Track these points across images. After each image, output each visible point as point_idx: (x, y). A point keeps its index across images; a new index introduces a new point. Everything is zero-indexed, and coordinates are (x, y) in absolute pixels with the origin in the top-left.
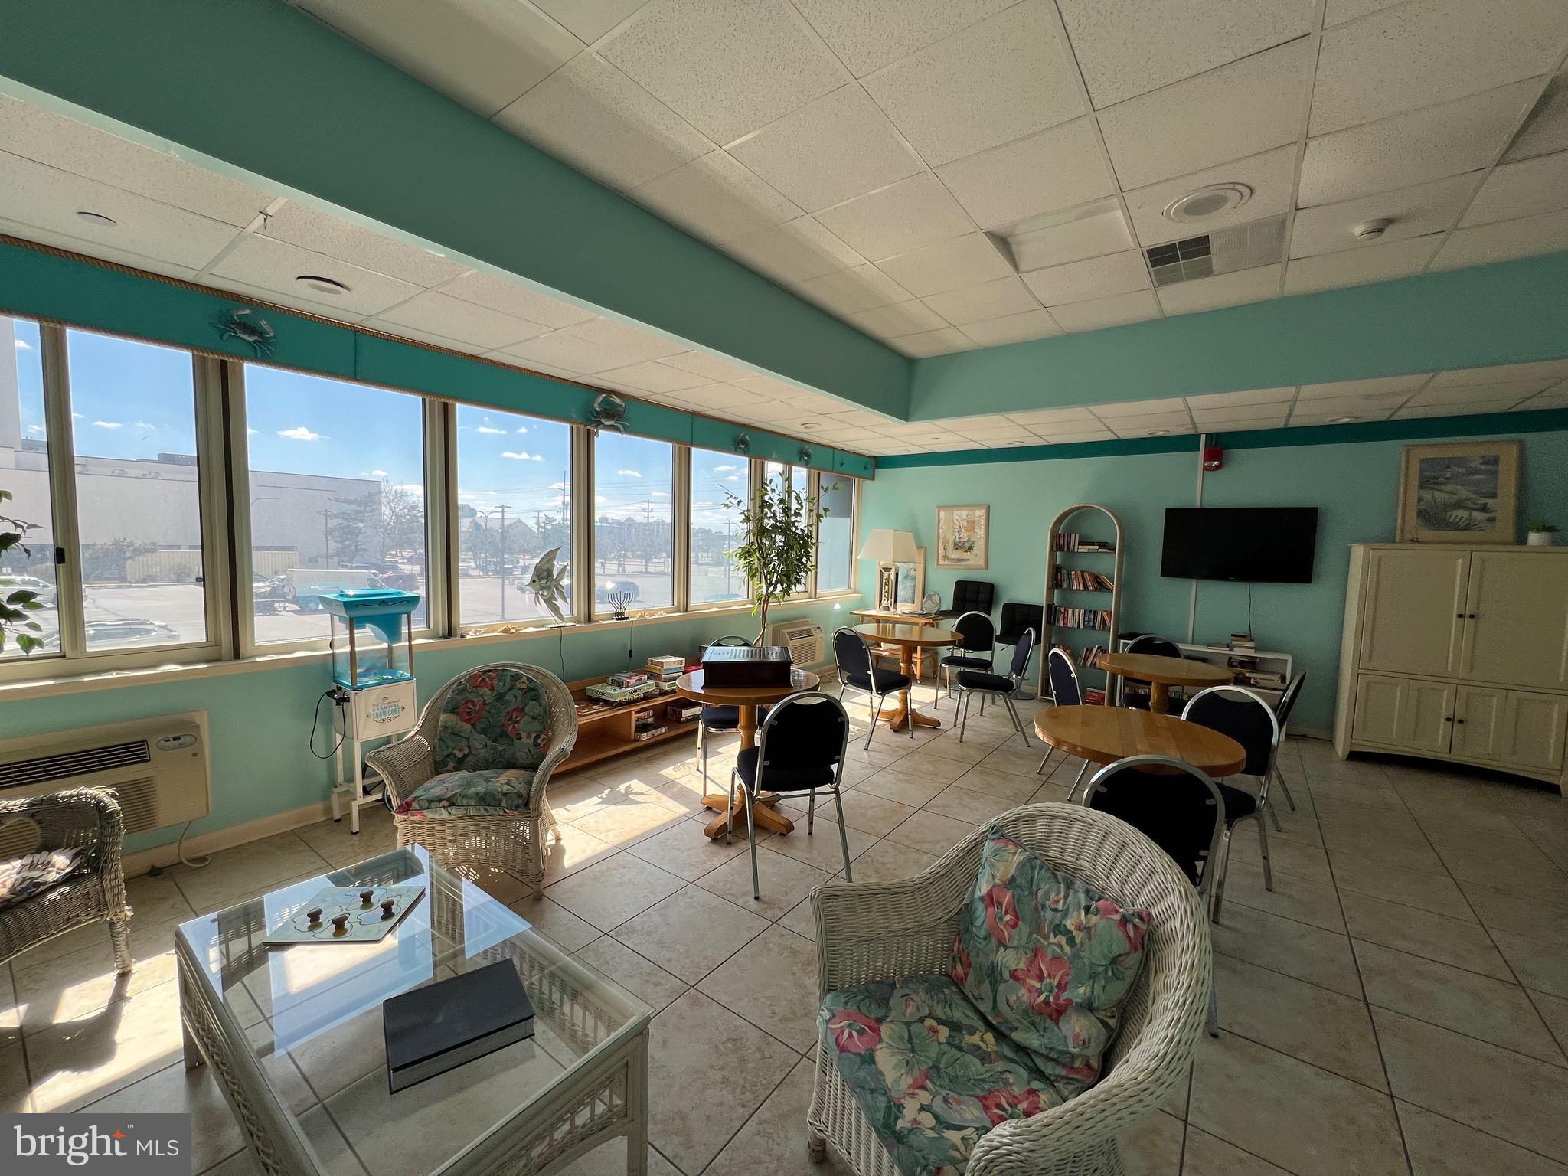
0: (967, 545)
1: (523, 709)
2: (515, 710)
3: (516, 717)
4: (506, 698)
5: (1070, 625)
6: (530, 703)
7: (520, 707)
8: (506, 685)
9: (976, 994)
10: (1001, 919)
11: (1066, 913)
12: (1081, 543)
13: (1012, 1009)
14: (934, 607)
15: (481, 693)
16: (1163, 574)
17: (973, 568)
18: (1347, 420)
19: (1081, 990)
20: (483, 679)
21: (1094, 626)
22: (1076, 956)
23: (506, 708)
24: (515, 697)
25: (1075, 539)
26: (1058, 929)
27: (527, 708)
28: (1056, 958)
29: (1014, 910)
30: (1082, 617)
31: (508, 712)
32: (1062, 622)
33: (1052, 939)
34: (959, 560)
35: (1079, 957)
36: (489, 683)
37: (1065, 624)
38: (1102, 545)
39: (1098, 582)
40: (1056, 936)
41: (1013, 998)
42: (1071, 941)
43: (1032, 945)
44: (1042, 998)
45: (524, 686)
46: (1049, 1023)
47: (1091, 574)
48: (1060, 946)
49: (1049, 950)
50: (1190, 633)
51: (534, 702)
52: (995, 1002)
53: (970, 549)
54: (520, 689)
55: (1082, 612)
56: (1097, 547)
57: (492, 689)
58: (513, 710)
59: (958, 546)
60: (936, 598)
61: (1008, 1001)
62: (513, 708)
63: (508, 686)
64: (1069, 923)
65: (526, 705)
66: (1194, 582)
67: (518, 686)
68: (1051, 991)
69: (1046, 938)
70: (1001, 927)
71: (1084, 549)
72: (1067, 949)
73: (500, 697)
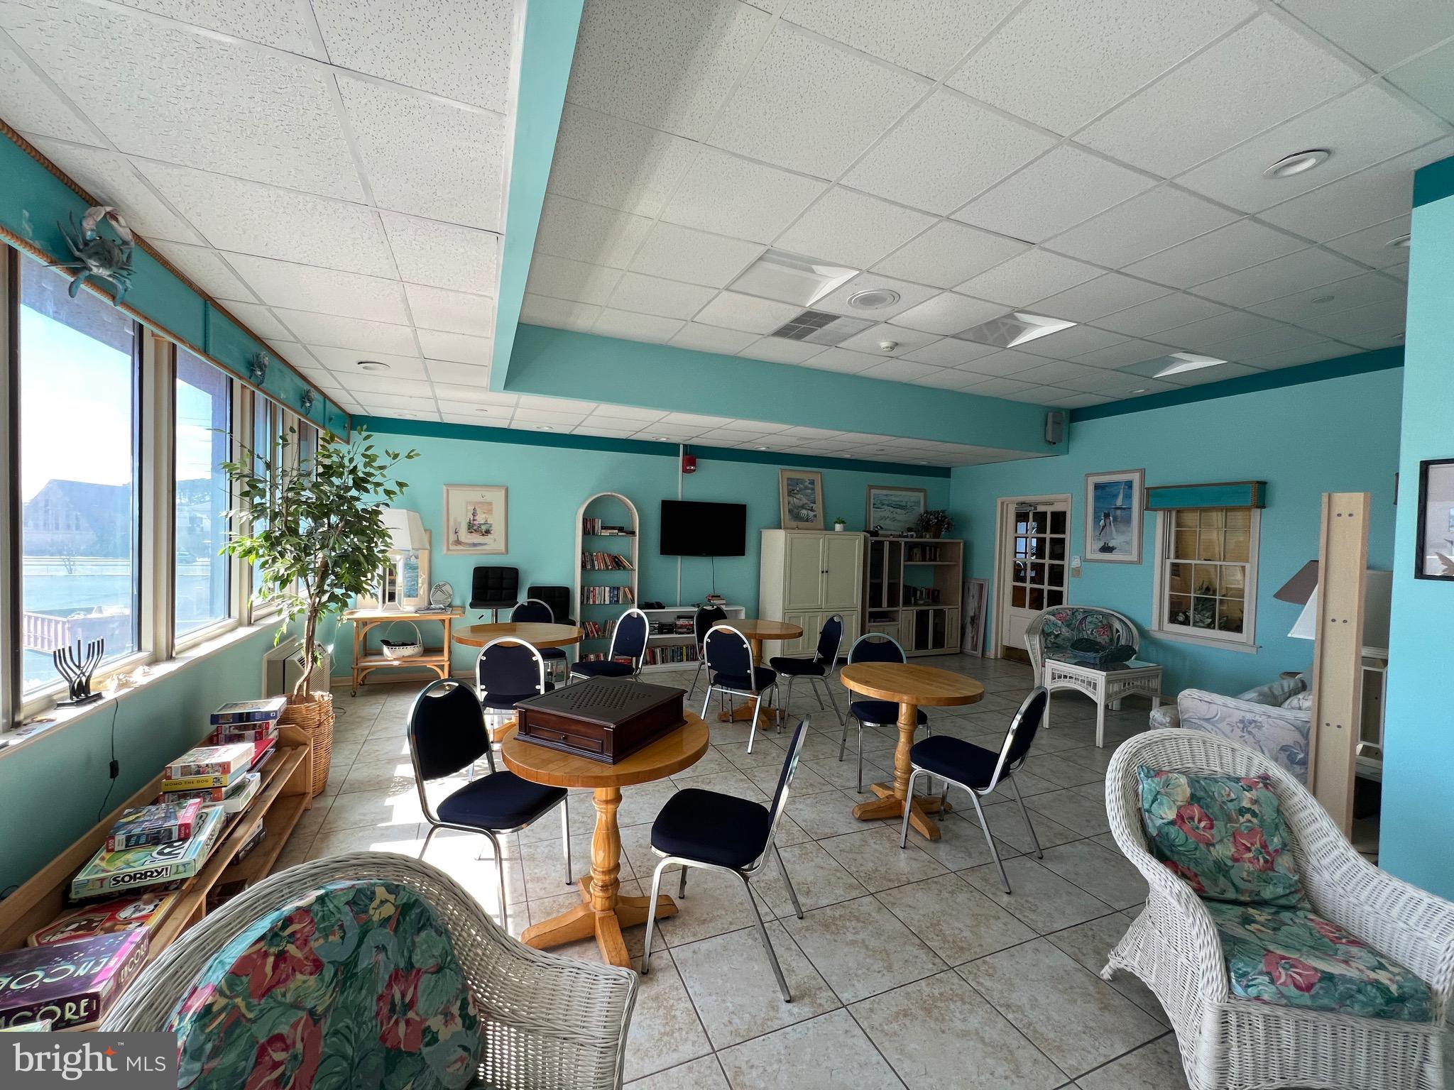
0: (484, 528)
1: (410, 965)
2: (395, 977)
3: (403, 995)
4: (363, 964)
5: (597, 602)
6: (417, 939)
7: (402, 965)
8: (349, 935)
9: (1218, 891)
10: (1198, 828)
11: (1238, 799)
12: (603, 528)
13: (1250, 881)
14: (446, 599)
15: (289, 998)
16: (662, 553)
17: (493, 552)
18: (763, 449)
19: (1275, 840)
20: (281, 957)
21: (618, 601)
22: (1262, 821)
23: (371, 991)
24: (382, 948)
25: (598, 524)
26: (1242, 811)
27: (415, 958)
28: (1251, 830)
29: (1207, 815)
30: (607, 594)
31: (380, 998)
32: (591, 600)
33: (1241, 819)
34: (475, 545)
35: (1264, 820)
36: (299, 955)
37: (594, 602)
38: (621, 529)
39: (616, 562)
40: (1243, 816)
41: (1245, 875)
42: (1254, 814)
43: (1230, 832)
44: (1262, 861)
45: (389, 910)
46: (1271, 874)
47: (609, 555)
48: (1250, 821)
49: (1243, 828)
50: (678, 597)
51: (423, 934)
52: (1234, 884)
53: (488, 532)
54: (385, 922)
55: (607, 589)
56: (617, 531)
57: (318, 966)
58: (389, 986)
59: (472, 528)
60: (447, 588)
61: (1243, 879)
62: (387, 977)
63: (353, 934)
64: (1246, 804)
65: (411, 952)
66: (679, 557)
67: (376, 918)
68: (1261, 853)
69: (1237, 821)
70: (1202, 833)
71: (606, 533)
72: (1255, 820)
73: (347, 973)
